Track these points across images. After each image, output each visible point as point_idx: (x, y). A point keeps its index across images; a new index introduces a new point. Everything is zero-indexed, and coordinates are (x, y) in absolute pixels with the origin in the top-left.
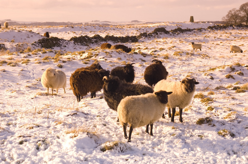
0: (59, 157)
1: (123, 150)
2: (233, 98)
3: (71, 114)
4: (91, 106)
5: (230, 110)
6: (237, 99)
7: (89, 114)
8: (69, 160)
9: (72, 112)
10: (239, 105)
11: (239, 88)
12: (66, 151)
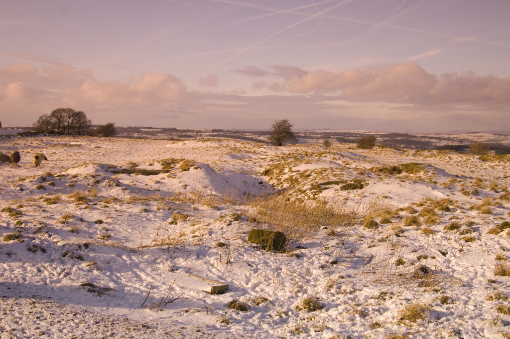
2: (44, 211)
5: (41, 224)
6: (48, 212)
10: (50, 218)
11: (50, 199)
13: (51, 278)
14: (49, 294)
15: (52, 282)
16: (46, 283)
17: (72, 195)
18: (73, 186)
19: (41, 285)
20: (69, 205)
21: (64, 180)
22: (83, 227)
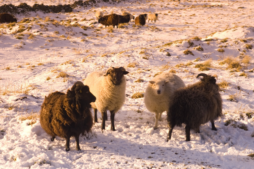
0: (19, 146)
1: (88, 137)
3: (20, 98)
4: (39, 88)
7: (40, 97)
8: (31, 149)
9: (21, 95)
11: (202, 65)
12: (26, 140)
13: (216, 146)
14: (217, 162)
15: (217, 151)
16: (211, 151)
17: (223, 61)
18: (223, 51)
19: (207, 153)
20: (222, 72)
21: (212, 45)
22: (241, 95)
